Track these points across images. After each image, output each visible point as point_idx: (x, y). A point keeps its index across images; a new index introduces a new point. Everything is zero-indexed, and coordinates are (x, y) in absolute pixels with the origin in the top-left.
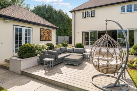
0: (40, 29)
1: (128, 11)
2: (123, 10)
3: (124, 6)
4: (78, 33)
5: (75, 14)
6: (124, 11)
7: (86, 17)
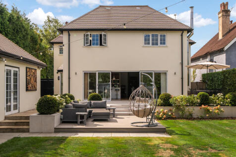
0: (27, 68)
1: (153, 44)
2: (147, 41)
3: (149, 36)
4: (76, 74)
5: (69, 35)
6: (149, 44)
7: (90, 45)
